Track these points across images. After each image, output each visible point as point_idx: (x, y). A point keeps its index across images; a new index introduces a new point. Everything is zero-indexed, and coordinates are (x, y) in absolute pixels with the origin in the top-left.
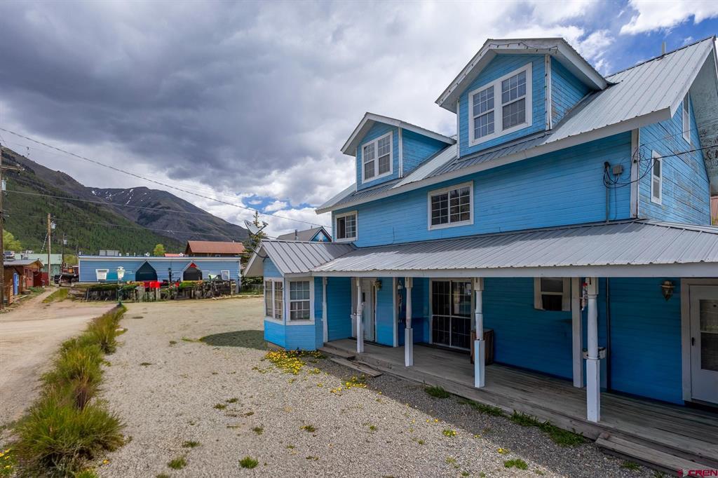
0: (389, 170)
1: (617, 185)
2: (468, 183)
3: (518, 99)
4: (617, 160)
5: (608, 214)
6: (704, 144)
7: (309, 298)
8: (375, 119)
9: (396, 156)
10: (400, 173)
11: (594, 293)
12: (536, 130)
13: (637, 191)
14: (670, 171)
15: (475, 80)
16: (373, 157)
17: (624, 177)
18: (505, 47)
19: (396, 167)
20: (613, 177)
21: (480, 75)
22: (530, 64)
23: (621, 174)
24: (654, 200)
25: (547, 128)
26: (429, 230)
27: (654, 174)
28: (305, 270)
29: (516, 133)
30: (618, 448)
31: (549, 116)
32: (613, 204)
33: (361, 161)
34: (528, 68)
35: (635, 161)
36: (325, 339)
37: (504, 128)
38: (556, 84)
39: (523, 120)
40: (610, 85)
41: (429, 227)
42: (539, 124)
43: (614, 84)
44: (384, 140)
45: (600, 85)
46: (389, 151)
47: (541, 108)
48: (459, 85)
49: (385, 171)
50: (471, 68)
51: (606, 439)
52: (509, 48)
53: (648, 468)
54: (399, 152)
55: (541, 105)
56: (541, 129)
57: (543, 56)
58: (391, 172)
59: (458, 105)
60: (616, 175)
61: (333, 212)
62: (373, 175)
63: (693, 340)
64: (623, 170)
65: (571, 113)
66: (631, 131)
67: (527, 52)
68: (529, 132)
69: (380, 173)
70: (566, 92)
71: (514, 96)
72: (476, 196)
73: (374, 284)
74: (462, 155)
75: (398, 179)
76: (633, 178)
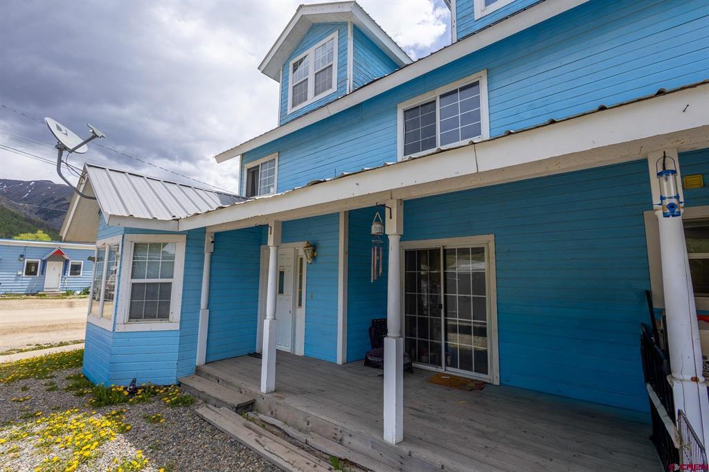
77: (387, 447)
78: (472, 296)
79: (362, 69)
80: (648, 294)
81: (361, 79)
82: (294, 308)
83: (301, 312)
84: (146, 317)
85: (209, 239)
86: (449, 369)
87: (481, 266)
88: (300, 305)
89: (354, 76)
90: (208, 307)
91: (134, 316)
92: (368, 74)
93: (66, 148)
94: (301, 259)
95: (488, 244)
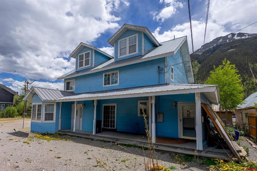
0: (89, 64)
1: (161, 73)
2: (117, 71)
3: (134, 44)
4: (161, 66)
5: (159, 82)
6: (186, 67)
7: (53, 111)
8: (84, 45)
9: (92, 60)
10: (93, 66)
11: (154, 102)
12: (139, 55)
13: (167, 75)
14: (176, 73)
15: (121, 36)
16: (83, 59)
17: (163, 71)
18: (130, 27)
19: (92, 64)
20: (161, 71)
21: (122, 35)
22: (138, 34)
23: (162, 70)
24: (171, 80)
25: (142, 55)
26: (103, 87)
27: (171, 72)
28: (53, 99)
29: (133, 55)
30: (160, 149)
31: (143, 51)
32: (160, 79)
33: (78, 61)
34: (137, 35)
35: (166, 67)
36: (60, 129)
37: (129, 53)
38: (145, 42)
39: (135, 51)
40: (160, 45)
41: (103, 86)
42: (140, 53)
43: (162, 45)
44: (87, 53)
45: (158, 45)
46: (89, 57)
47: (141, 48)
48: (115, 37)
49: (87, 65)
50: (119, 32)
51: (157, 147)
52: (131, 27)
53: (168, 153)
54: (93, 58)
55: (141, 47)
56: (140, 55)
57: (141, 32)
58: (90, 65)
59: (115, 44)
60: (161, 70)
61: (65, 79)
62: (83, 66)
63: (181, 120)
64: (163, 69)
65: (149, 51)
66: (165, 57)
67: (137, 30)
68: (137, 55)
69: (85, 65)
70: (148, 45)
71: (132, 43)
72: (120, 75)
73: (81, 106)
74: (116, 61)
75: (92, 68)
76: (166, 72)
82: (80, 118)
83: (81, 119)
84: (48, 120)
85: (61, 104)
88: (81, 117)
90: (61, 118)
91: (46, 119)
93: (29, 83)
94: (81, 108)
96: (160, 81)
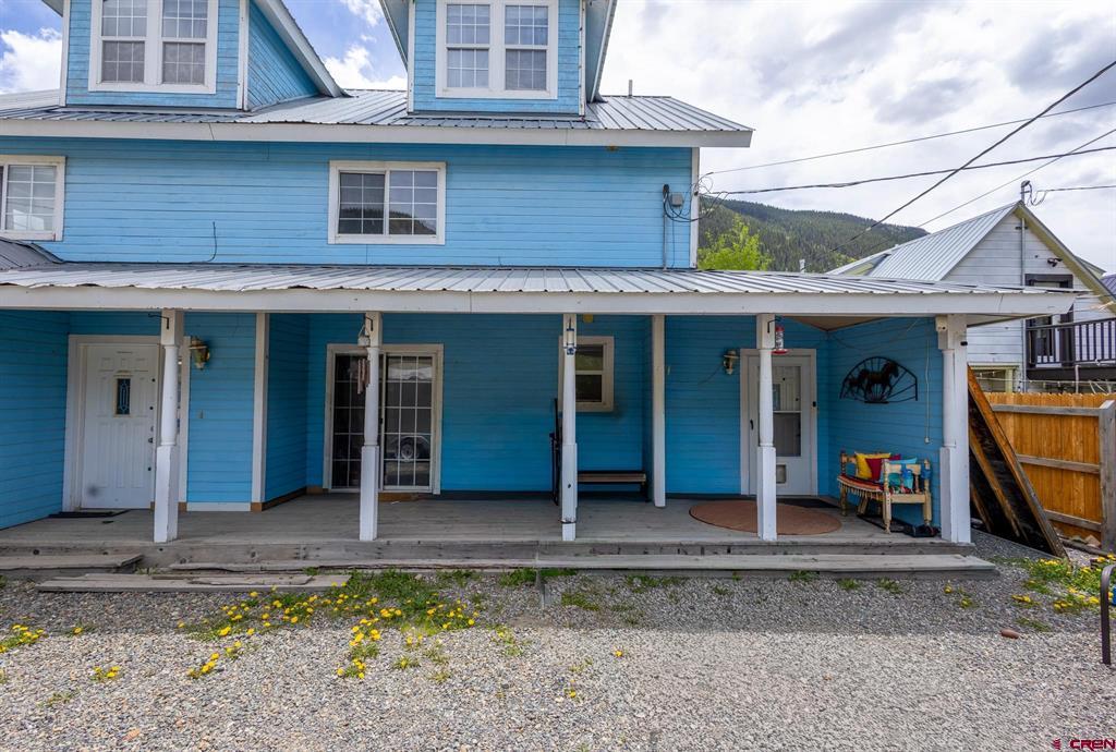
0: (201, 80)
2: (433, 164)
3: (534, 47)
4: (675, 185)
5: (665, 258)
9: (229, 54)
12: (563, 109)
16: (140, 32)
17: (684, 211)
19: (227, 81)
23: (680, 206)
25: (581, 113)
26: (332, 241)
29: (530, 101)
32: (670, 245)
33: (88, 29)
35: (696, 194)
37: (508, 87)
39: (540, 85)
41: (332, 236)
42: (568, 101)
45: (593, 95)
46: (201, 34)
56: (571, 110)
58: (207, 88)
59: (413, 6)
60: (674, 207)
62: (140, 79)
64: (683, 201)
66: (691, 151)
68: (551, 109)
69: (166, 79)
72: (451, 193)
74: (422, 108)
75: (234, 109)
76: (694, 215)
77: (365, 545)
78: (416, 408)
79: (259, 72)
80: (556, 400)
81: (258, 88)
86: (387, 487)
87: (427, 373)
89: (249, 82)
92: (267, 81)
95: (436, 354)
96: (670, 255)
